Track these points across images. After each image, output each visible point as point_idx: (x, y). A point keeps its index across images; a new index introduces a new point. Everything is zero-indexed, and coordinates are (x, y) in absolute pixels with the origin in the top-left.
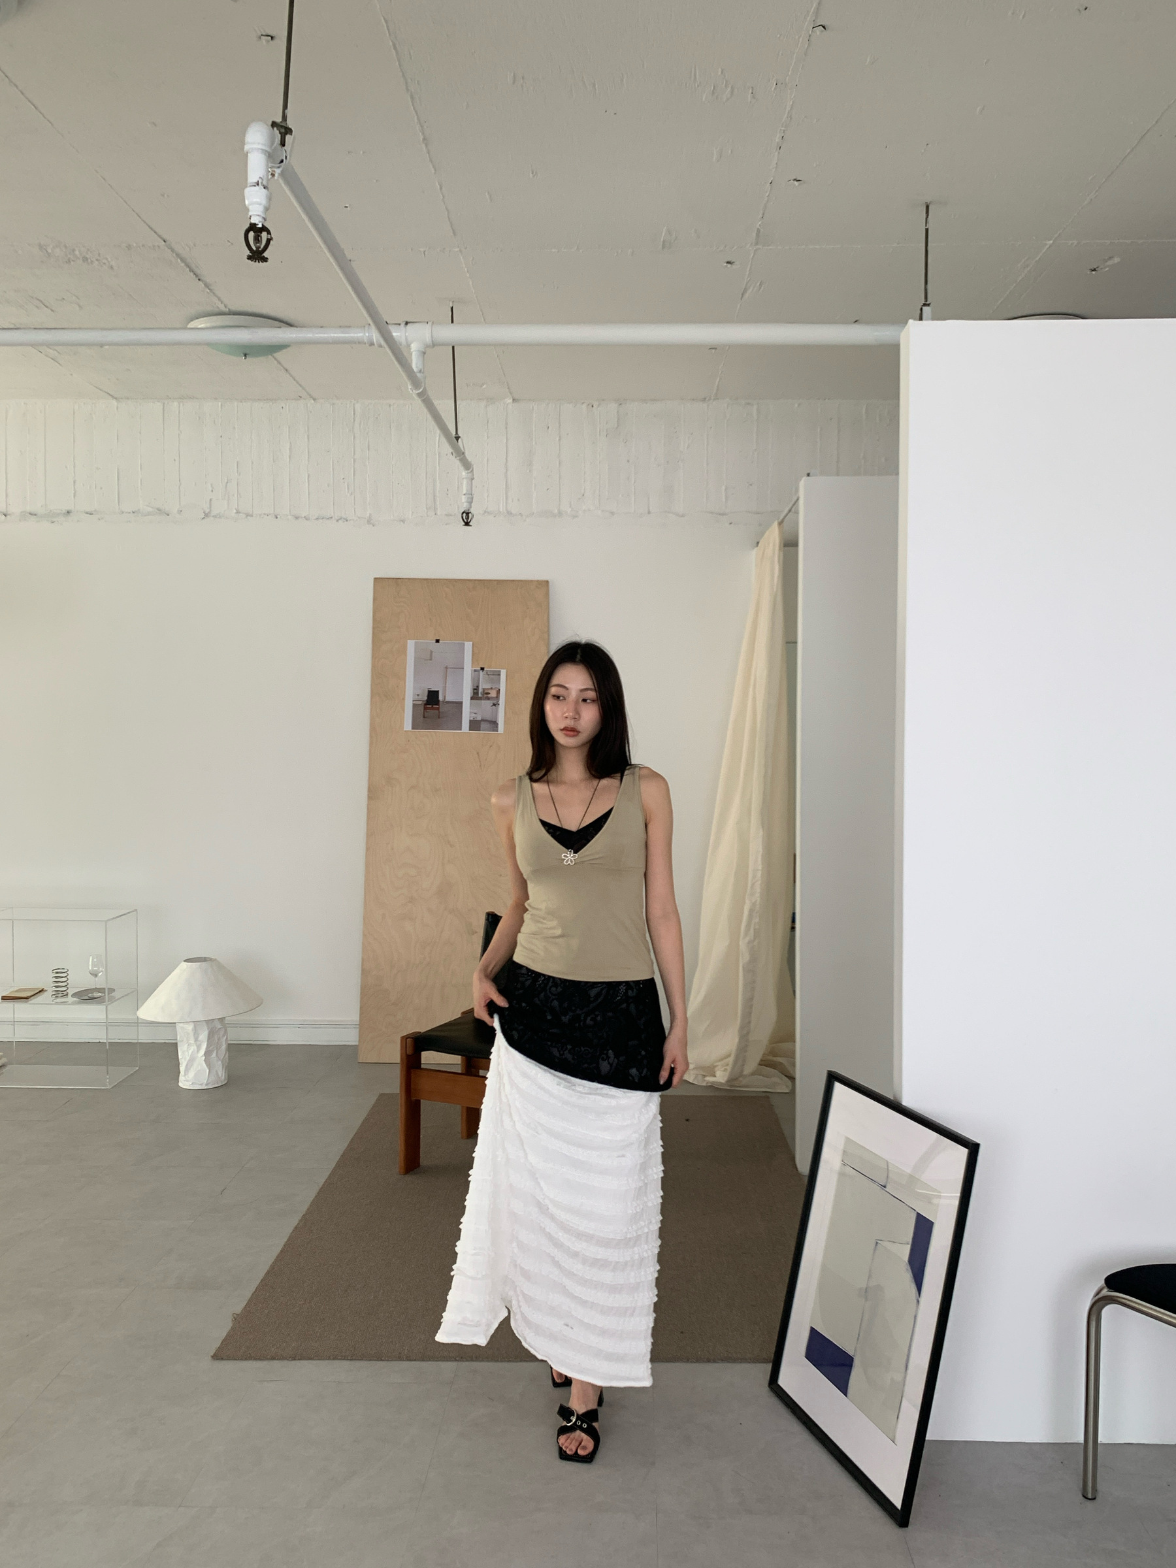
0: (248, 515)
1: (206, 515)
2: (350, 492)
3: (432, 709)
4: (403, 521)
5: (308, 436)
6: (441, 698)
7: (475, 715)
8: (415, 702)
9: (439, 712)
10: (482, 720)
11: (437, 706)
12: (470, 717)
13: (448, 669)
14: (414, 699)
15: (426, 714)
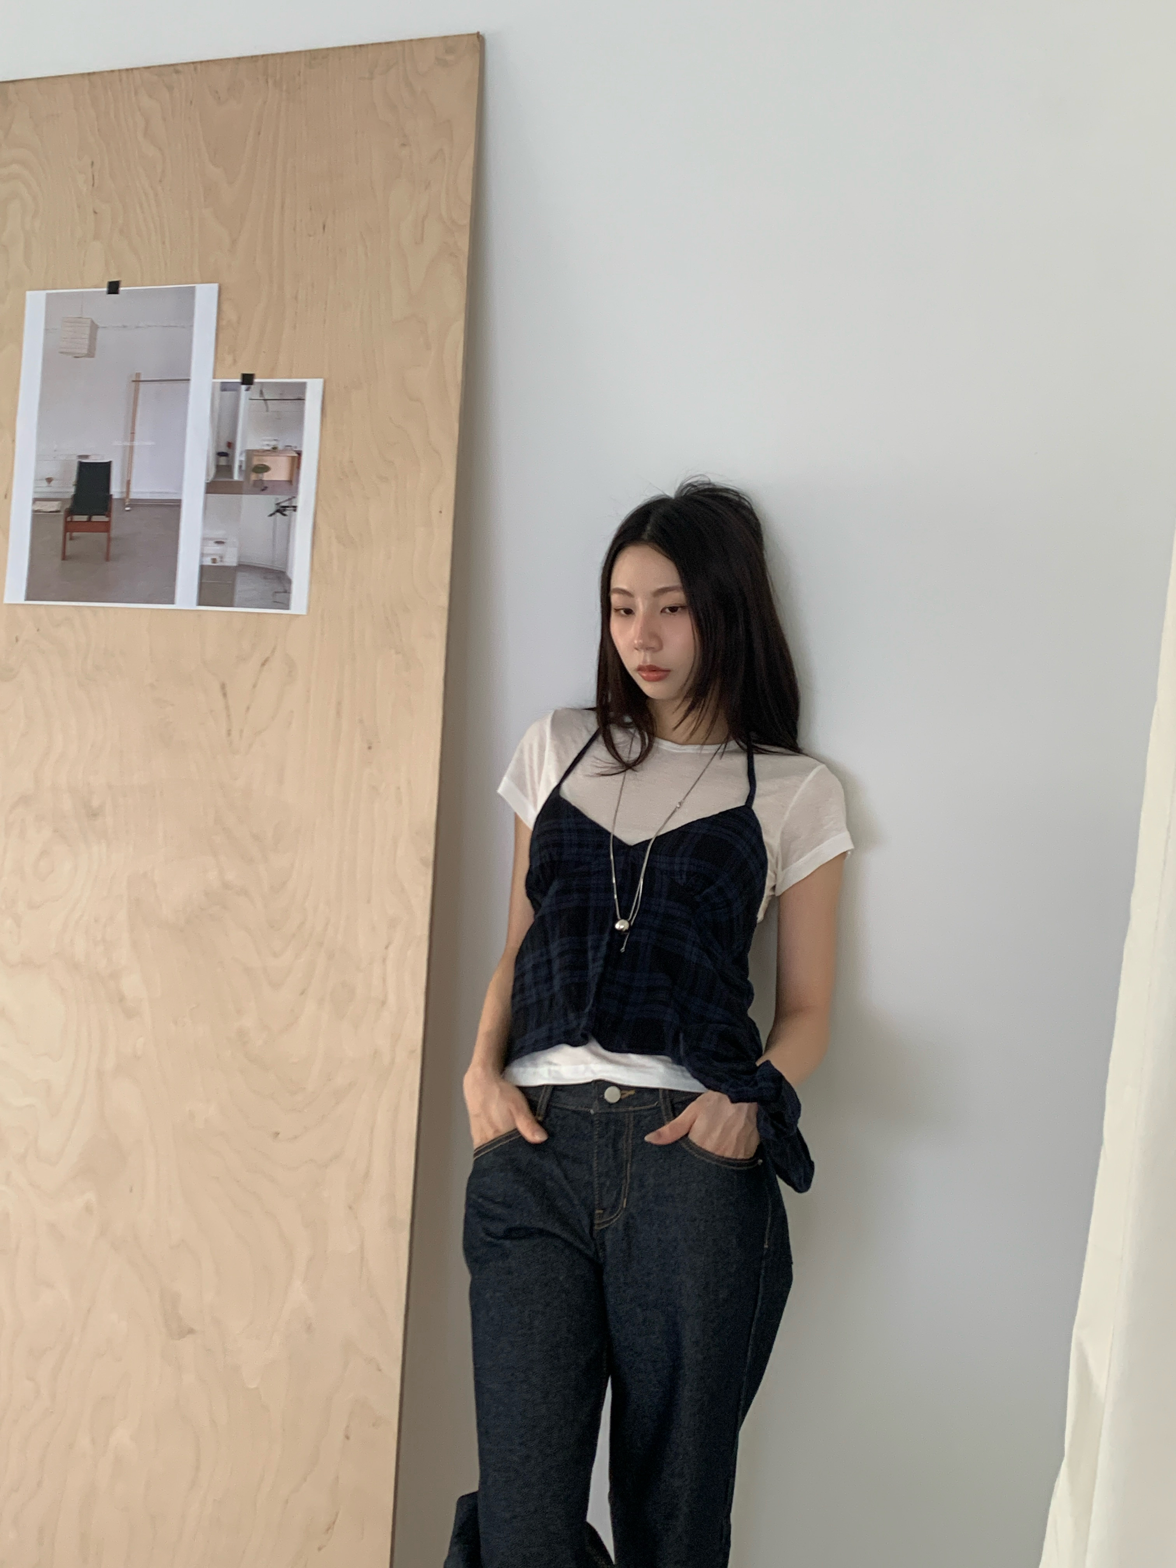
3: (89, 528)
6: (118, 492)
7: (218, 548)
8: (40, 506)
9: (109, 539)
10: (242, 567)
11: (106, 519)
12: (202, 555)
13: (142, 386)
14: (37, 496)
15: (68, 543)
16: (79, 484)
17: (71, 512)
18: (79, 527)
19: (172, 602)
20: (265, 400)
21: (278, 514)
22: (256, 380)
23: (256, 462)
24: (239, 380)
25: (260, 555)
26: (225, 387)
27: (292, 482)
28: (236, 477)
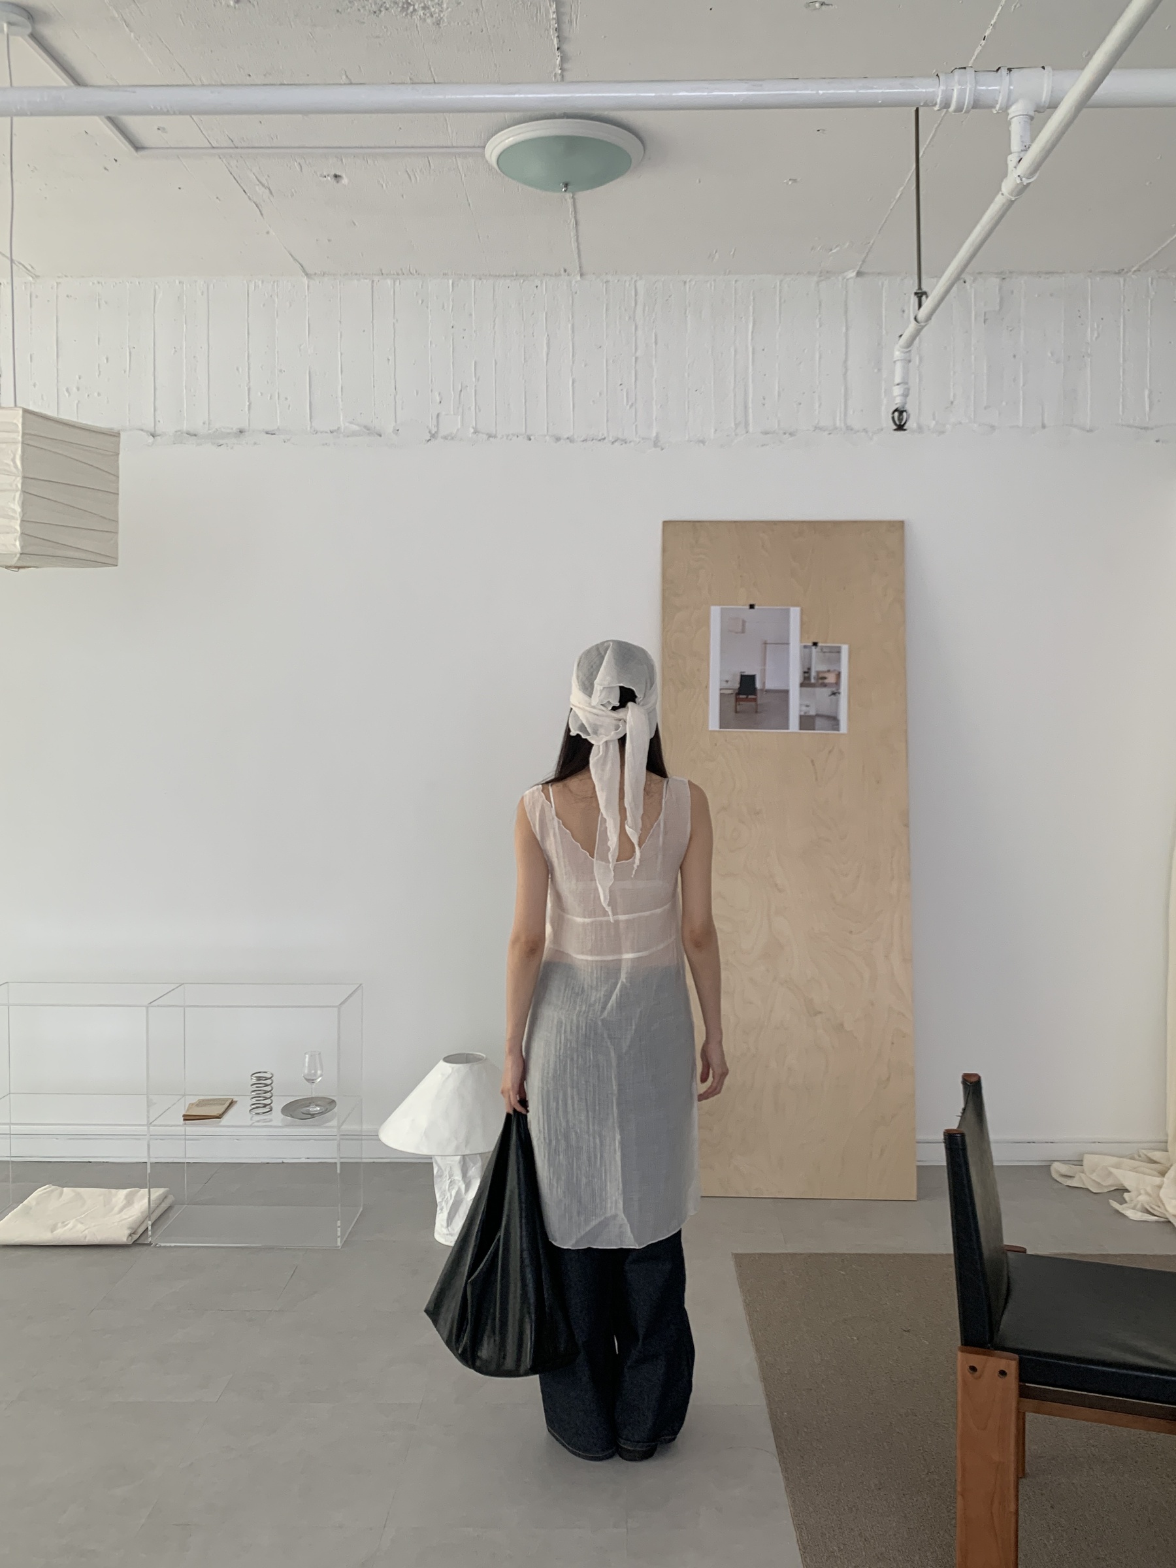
0: (490, 436)
1: (433, 436)
2: (630, 403)
3: (746, 700)
4: (703, 442)
5: (573, 325)
6: (758, 685)
7: (807, 709)
8: (723, 691)
9: (757, 705)
10: (817, 715)
11: (753, 697)
12: (801, 711)
13: (768, 646)
14: (722, 687)
15: (738, 707)
16: (741, 683)
17: (739, 693)
18: (743, 700)
19: (788, 728)
20: (824, 652)
21: (832, 696)
22: (820, 644)
23: (821, 675)
24: (811, 644)
25: (825, 711)
26: (805, 647)
27: (838, 683)
28: (813, 681)
